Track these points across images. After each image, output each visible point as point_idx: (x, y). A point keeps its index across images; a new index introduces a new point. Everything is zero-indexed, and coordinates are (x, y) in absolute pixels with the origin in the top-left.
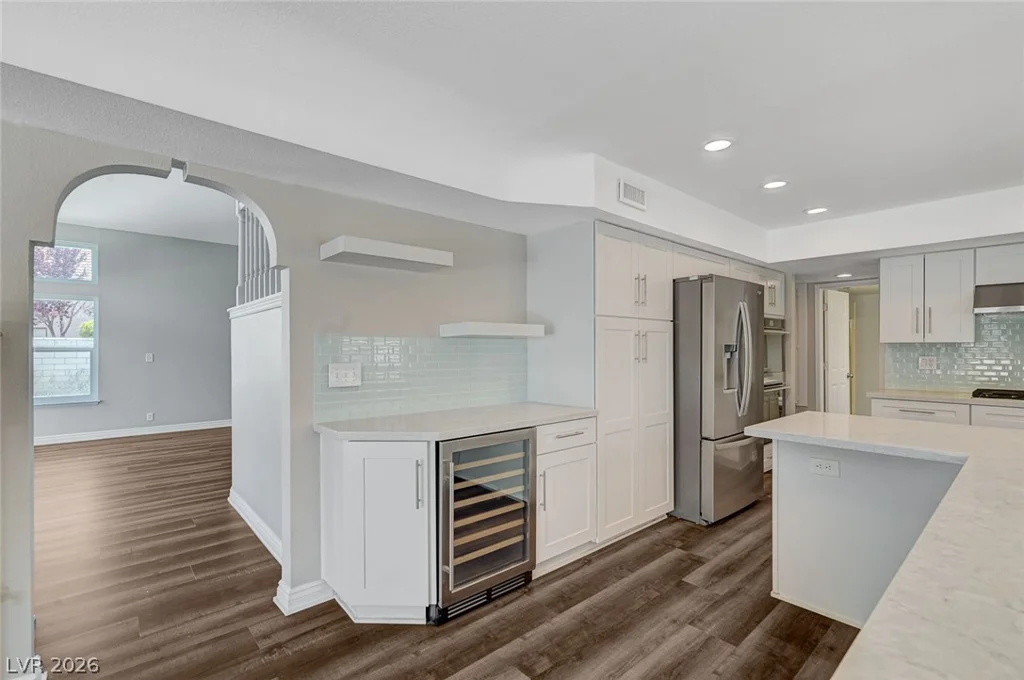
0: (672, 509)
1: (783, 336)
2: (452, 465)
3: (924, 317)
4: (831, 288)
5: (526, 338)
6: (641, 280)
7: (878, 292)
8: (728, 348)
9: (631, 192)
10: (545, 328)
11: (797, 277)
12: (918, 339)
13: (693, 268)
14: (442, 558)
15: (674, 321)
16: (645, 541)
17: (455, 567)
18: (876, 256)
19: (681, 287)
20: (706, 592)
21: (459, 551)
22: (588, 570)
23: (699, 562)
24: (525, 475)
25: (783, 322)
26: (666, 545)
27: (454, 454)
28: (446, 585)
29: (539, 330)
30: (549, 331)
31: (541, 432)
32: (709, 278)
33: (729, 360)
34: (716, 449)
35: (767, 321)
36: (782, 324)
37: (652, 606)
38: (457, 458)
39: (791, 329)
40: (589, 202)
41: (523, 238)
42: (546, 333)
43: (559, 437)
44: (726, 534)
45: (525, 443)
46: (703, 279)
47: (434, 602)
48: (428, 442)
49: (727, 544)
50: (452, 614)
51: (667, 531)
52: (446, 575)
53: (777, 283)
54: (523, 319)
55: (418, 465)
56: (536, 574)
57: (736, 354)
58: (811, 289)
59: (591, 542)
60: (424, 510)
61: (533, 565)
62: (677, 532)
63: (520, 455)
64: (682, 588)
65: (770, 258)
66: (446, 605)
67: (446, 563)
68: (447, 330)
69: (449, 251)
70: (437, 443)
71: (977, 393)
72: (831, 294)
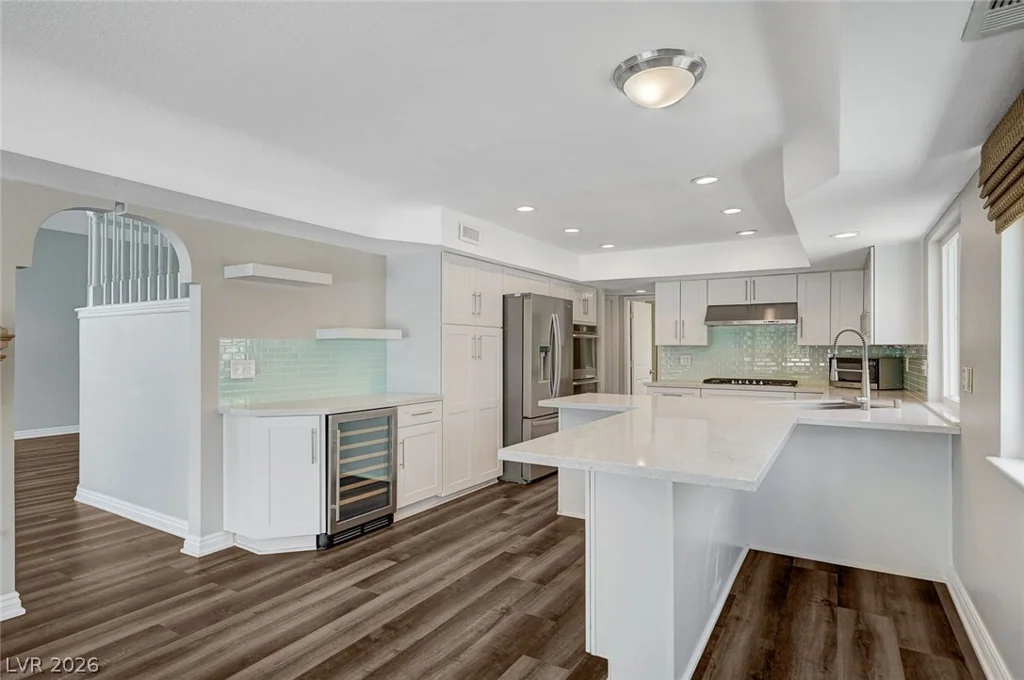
0: (502, 474)
1: (596, 339)
2: (339, 431)
3: (680, 327)
4: (637, 300)
5: (385, 340)
6: (477, 297)
8: (544, 349)
9: (469, 233)
10: (403, 333)
11: (606, 291)
12: (676, 342)
13: (517, 286)
14: (330, 498)
15: (503, 328)
16: (479, 496)
17: (341, 507)
18: (652, 281)
19: (509, 301)
20: (516, 517)
21: (343, 496)
22: (435, 514)
23: (516, 503)
24: (389, 443)
25: (595, 327)
26: (494, 497)
27: (339, 424)
28: (333, 518)
29: (398, 334)
30: (405, 335)
31: (401, 412)
32: (529, 295)
33: (544, 358)
34: (533, 426)
35: (577, 328)
36: (592, 329)
37: (478, 527)
38: (343, 427)
39: (602, 333)
40: (436, 240)
42: (403, 337)
43: (414, 415)
44: (537, 488)
45: (389, 418)
46: (525, 296)
47: (324, 532)
48: (320, 416)
49: (537, 493)
50: (336, 540)
51: (498, 488)
52: (334, 511)
53: (590, 295)
54: (384, 327)
55: (313, 433)
56: (397, 518)
57: (550, 354)
58: (621, 298)
59: (436, 497)
60: (317, 465)
61: (395, 510)
62: (503, 489)
63: (386, 427)
64: (501, 516)
65: (583, 276)
66: (334, 533)
67: (334, 502)
68: (321, 334)
69: (329, 273)
70: (327, 416)
71: (707, 381)
72: (636, 304)
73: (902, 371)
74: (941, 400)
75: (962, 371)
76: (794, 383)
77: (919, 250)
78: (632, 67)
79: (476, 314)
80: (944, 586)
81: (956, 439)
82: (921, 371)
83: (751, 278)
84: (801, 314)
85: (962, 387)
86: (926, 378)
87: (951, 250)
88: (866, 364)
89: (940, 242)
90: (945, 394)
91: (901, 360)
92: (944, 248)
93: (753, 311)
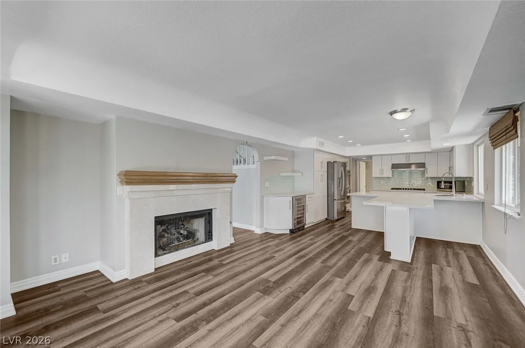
0: (327, 218)
1: (350, 175)
2: (296, 201)
3: (382, 171)
4: (361, 161)
6: (322, 162)
7: (372, 162)
8: (339, 178)
9: (322, 144)
10: (302, 174)
11: (353, 159)
12: (381, 176)
13: (332, 159)
15: (328, 172)
17: (297, 222)
18: (372, 156)
19: (329, 163)
25: (349, 171)
27: (295, 199)
28: (295, 225)
29: (300, 174)
32: (336, 162)
33: (339, 181)
34: (337, 203)
35: (347, 171)
39: (351, 173)
41: (293, 152)
43: (309, 198)
46: (334, 162)
47: (292, 228)
53: (348, 160)
54: (294, 172)
55: (290, 201)
56: (306, 227)
57: (341, 180)
58: (356, 161)
61: (305, 224)
68: (282, 174)
70: (292, 197)
71: (392, 189)
72: (361, 163)
73: (464, 185)
74: (478, 194)
75: (485, 185)
76: (424, 190)
77: (471, 148)
78: (395, 112)
79: (322, 168)
80: (479, 246)
81: (483, 203)
82: (472, 185)
83: (408, 155)
84: (426, 166)
85: (485, 189)
86: (473, 187)
87: (481, 149)
88: (453, 183)
89: (478, 146)
90: (480, 192)
91: (464, 182)
92: (479, 147)
93: (408, 166)
